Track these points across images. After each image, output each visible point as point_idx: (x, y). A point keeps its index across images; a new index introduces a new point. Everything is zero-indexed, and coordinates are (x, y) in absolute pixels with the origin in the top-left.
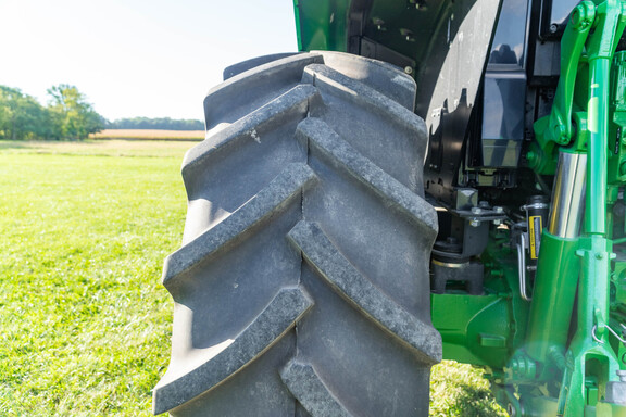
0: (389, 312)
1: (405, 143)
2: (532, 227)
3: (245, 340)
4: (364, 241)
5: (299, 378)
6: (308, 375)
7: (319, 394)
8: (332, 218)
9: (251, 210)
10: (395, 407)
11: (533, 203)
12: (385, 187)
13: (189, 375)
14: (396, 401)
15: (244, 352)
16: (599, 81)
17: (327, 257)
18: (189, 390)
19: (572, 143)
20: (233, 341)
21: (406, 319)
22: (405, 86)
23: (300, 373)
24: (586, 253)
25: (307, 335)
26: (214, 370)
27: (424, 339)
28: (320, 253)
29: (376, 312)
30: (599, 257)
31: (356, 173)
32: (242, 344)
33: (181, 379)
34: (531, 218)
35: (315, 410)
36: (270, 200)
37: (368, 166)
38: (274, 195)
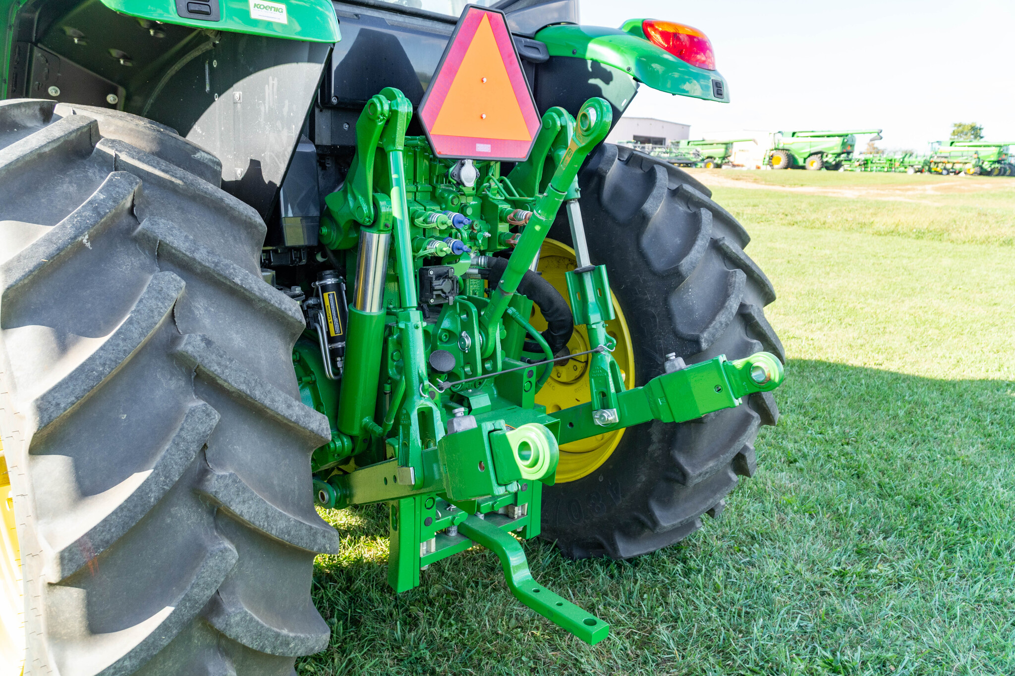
0: (289, 406)
1: (243, 237)
2: (327, 303)
3: (165, 466)
4: (243, 345)
5: (227, 486)
6: (235, 481)
7: (247, 495)
8: (208, 326)
9: (131, 331)
10: (297, 493)
11: (325, 279)
12: (256, 289)
13: (105, 521)
14: (296, 488)
15: (166, 477)
16: (397, 172)
17: (226, 367)
18: (108, 537)
19: (374, 223)
20: (151, 471)
21: (303, 409)
22: (211, 164)
23: (226, 482)
24: (406, 325)
25: (214, 447)
26: (135, 506)
27: (318, 424)
28: (219, 364)
29: (280, 409)
30: (417, 327)
31: (226, 278)
32: (163, 469)
33: (95, 528)
34: (326, 295)
35: (245, 511)
36: (150, 317)
37: (234, 269)
38: (152, 311)
